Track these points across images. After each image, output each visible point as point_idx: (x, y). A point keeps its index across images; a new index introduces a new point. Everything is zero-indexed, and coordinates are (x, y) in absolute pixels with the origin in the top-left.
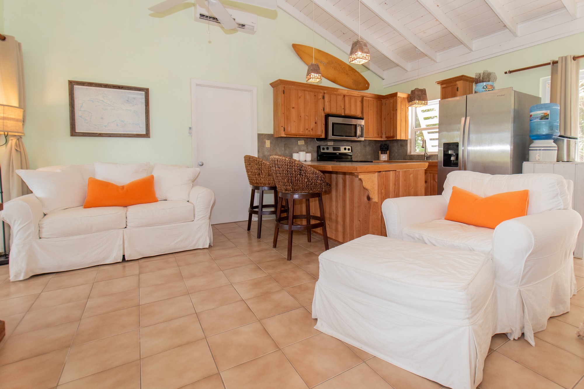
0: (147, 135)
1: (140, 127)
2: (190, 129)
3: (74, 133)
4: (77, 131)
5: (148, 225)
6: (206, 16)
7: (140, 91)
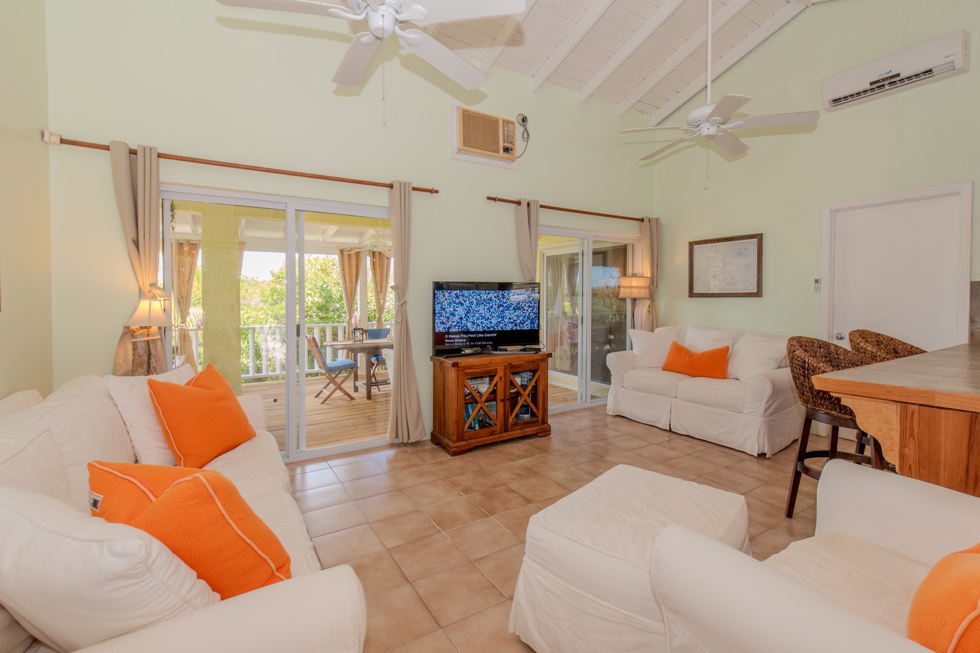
0: (758, 294)
1: (751, 284)
2: (816, 282)
3: (692, 294)
4: (694, 292)
5: (693, 401)
6: (843, 98)
7: (752, 238)
